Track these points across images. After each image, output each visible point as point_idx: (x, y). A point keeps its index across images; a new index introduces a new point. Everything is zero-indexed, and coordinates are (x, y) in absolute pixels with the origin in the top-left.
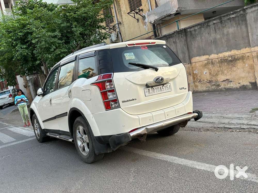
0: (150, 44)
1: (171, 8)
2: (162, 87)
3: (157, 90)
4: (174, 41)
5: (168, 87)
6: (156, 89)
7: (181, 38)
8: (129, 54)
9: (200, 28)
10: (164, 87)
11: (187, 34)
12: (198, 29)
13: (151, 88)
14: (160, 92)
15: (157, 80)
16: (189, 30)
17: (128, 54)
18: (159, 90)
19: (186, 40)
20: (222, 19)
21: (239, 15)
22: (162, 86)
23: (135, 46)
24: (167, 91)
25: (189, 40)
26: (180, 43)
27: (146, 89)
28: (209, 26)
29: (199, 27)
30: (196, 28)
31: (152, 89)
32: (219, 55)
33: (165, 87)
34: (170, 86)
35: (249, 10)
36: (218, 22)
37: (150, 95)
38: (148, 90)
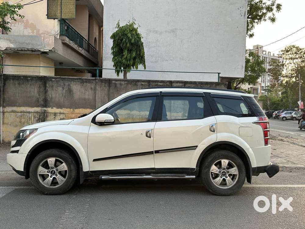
1: (42, 43)
4: (92, 87)
7: (104, 87)
9: (127, 84)
11: (111, 85)
12: (124, 84)
16: (113, 82)
19: (109, 91)
20: (150, 83)
21: (165, 85)
25: (111, 91)
26: (102, 91)
28: (137, 85)
29: (126, 82)
30: (123, 83)
32: (140, 113)
35: (175, 84)
36: (146, 85)
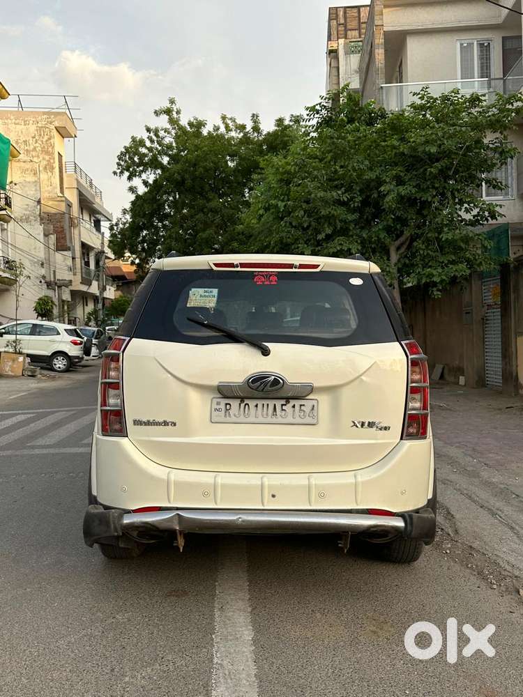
0: (294, 270)
2: (282, 405)
3: (258, 409)
5: (307, 409)
6: (257, 406)
8: (205, 292)
10: (288, 408)
13: (239, 400)
14: (269, 419)
15: (255, 381)
17: (201, 291)
18: (267, 415)
22: (283, 402)
23: (239, 269)
24: (298, 420)
27: (219, 400)
31: (242, 405)
33: (294, 407)
34: (313, 409)
37: (228, 419)
38: (226, 404)
